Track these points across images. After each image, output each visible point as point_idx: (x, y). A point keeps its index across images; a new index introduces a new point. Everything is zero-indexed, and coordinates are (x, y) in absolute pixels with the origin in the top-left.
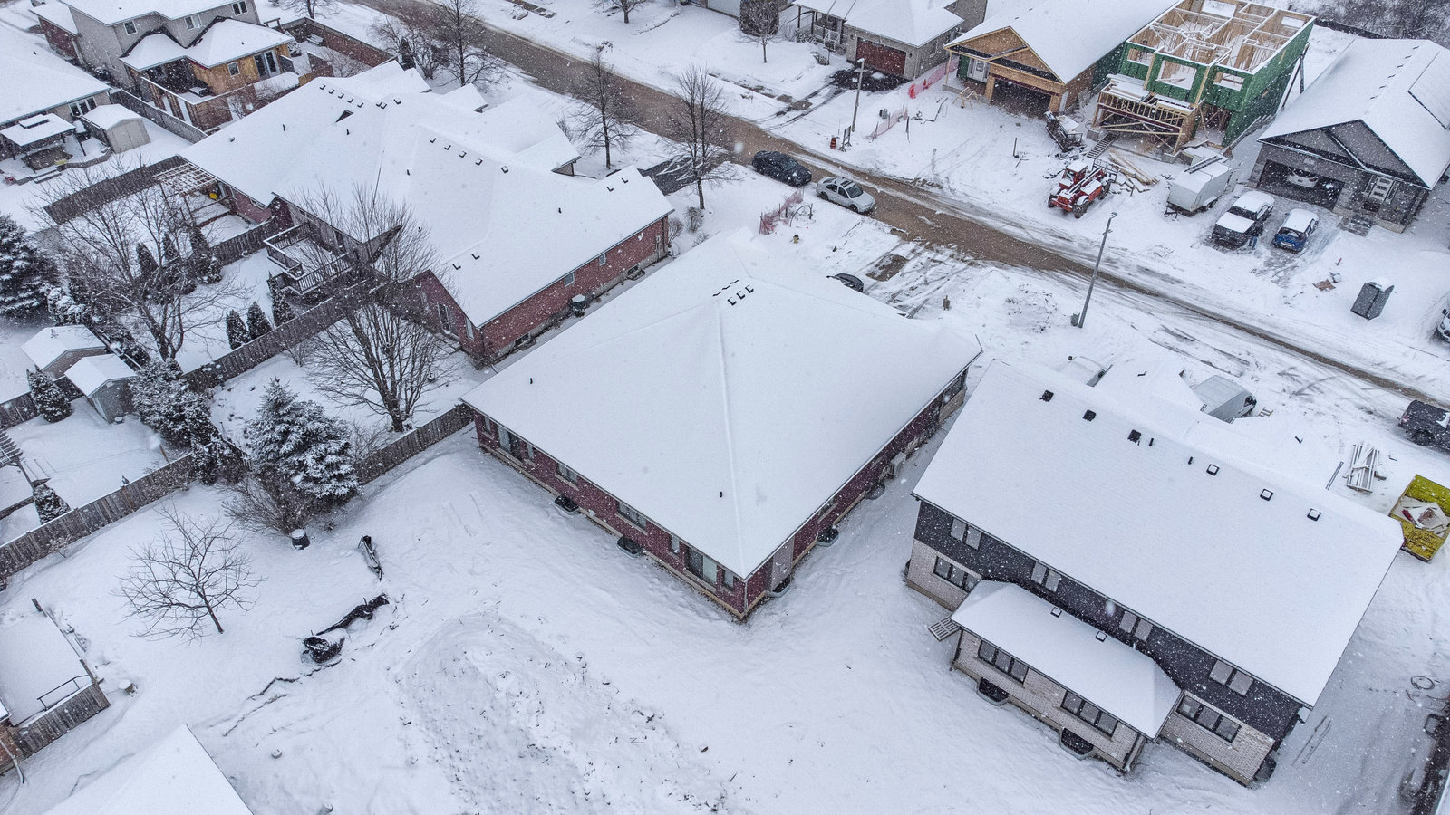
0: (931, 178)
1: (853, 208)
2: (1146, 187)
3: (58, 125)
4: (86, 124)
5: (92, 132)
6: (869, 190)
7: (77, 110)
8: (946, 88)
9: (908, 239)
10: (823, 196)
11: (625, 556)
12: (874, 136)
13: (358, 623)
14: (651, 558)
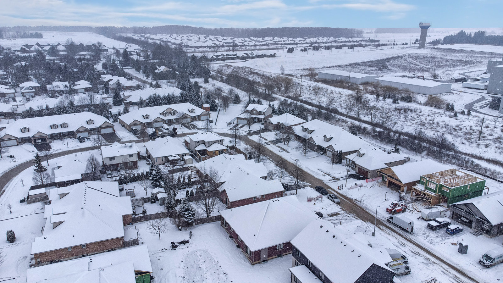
0: (360, 200)
1: (334, 201)
2: (418, 212)
3: (178, 157)
4: (183, 158)
5: (184, 160)
6: (340, 198)
7: (182, 155)
8: (377, 182)
9: (344, 210)
10: (328, 198)
11: (237, 248)
12: (351, 188)
13: (182, 244)
14: (241, 250)
